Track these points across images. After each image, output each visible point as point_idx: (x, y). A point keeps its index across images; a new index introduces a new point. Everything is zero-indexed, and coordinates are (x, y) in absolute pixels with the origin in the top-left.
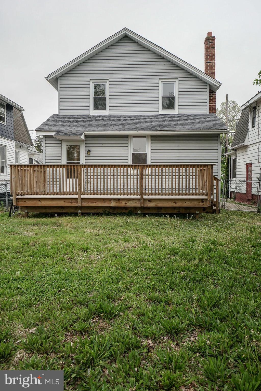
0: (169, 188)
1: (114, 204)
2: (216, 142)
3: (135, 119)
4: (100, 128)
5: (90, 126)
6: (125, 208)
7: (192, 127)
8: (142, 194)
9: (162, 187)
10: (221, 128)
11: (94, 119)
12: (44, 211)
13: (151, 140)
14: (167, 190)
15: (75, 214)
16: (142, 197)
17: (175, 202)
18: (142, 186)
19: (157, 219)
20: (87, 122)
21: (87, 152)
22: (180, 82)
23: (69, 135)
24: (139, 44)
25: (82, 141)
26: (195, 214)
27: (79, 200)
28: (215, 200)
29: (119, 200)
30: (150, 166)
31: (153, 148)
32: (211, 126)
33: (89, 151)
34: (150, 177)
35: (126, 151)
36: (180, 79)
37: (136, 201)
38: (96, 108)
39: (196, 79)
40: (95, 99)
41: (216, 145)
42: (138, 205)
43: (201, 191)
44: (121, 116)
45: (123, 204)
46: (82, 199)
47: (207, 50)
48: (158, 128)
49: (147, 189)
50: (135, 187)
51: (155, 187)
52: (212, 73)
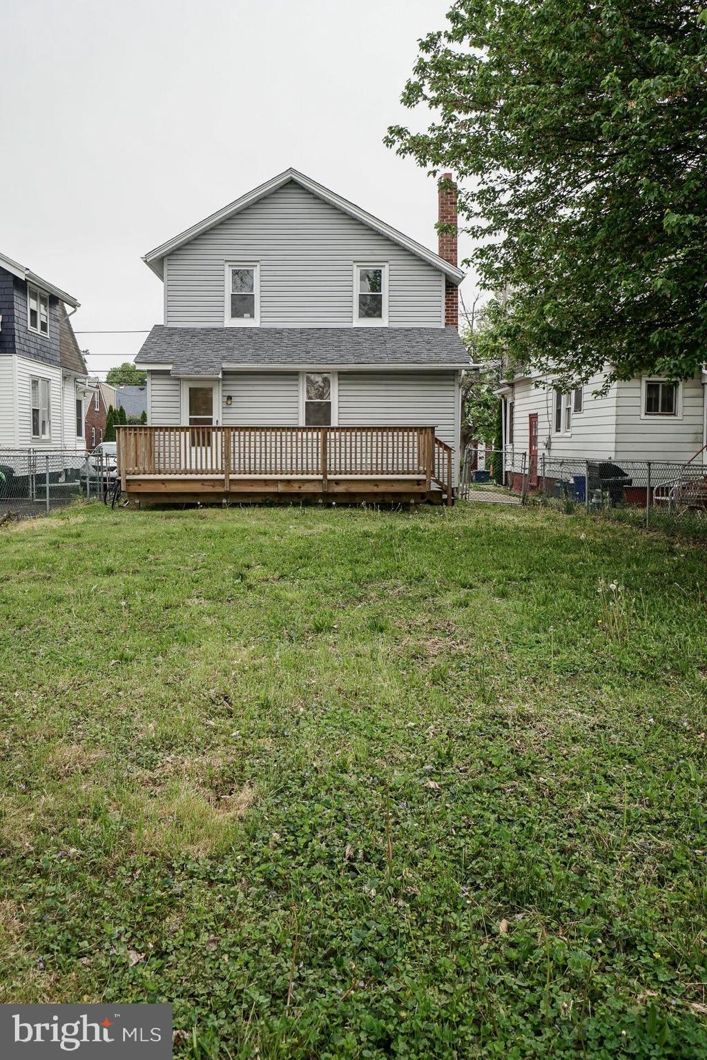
0: (366, 464)
1: (281, 488)
2: (452, 383)
3: (308, 337)
4: (249, 357)
5: (230, 354)
6: (298, 495)
7: (410, 357)
8: (325, 473)
9: (356, 461)
10: (460, 360)
11: (234, 336)
12: (166, 500)
13: (339, 379)
14: (364, 466)
15: (220, 505)
16: (325, 477)
17: (376, 485)
18: (324, 460)
19: (348, 510)
20: (222, 343)
21: (225, 399)
22: (392, 267)
23: (198, 373)
24: (316, 197)
25: (218, 380)
26: (408, 504)
27: (227, 482)
28: (446, 484)
29: (289, 481)
30: (338, 429)
31: (342, 393)
32: (444, 355)
33: (230, 398)
34: (338, 444)
35: (294, 399)
36: (391, 262)
37: (316, 484)
38: (236, 313)
39: (422, 263)
40: (235, 297)
41: (452, 388)
42: (318, 489)
43: (421, 468)
44: (283, 330)
45: (295, 489)
46: (231, 480)
47: (442, 207)
48: (351, 358)
49: (333, 466)
50: (314, 462)
51: (345, 463)
52: (451, 251)
